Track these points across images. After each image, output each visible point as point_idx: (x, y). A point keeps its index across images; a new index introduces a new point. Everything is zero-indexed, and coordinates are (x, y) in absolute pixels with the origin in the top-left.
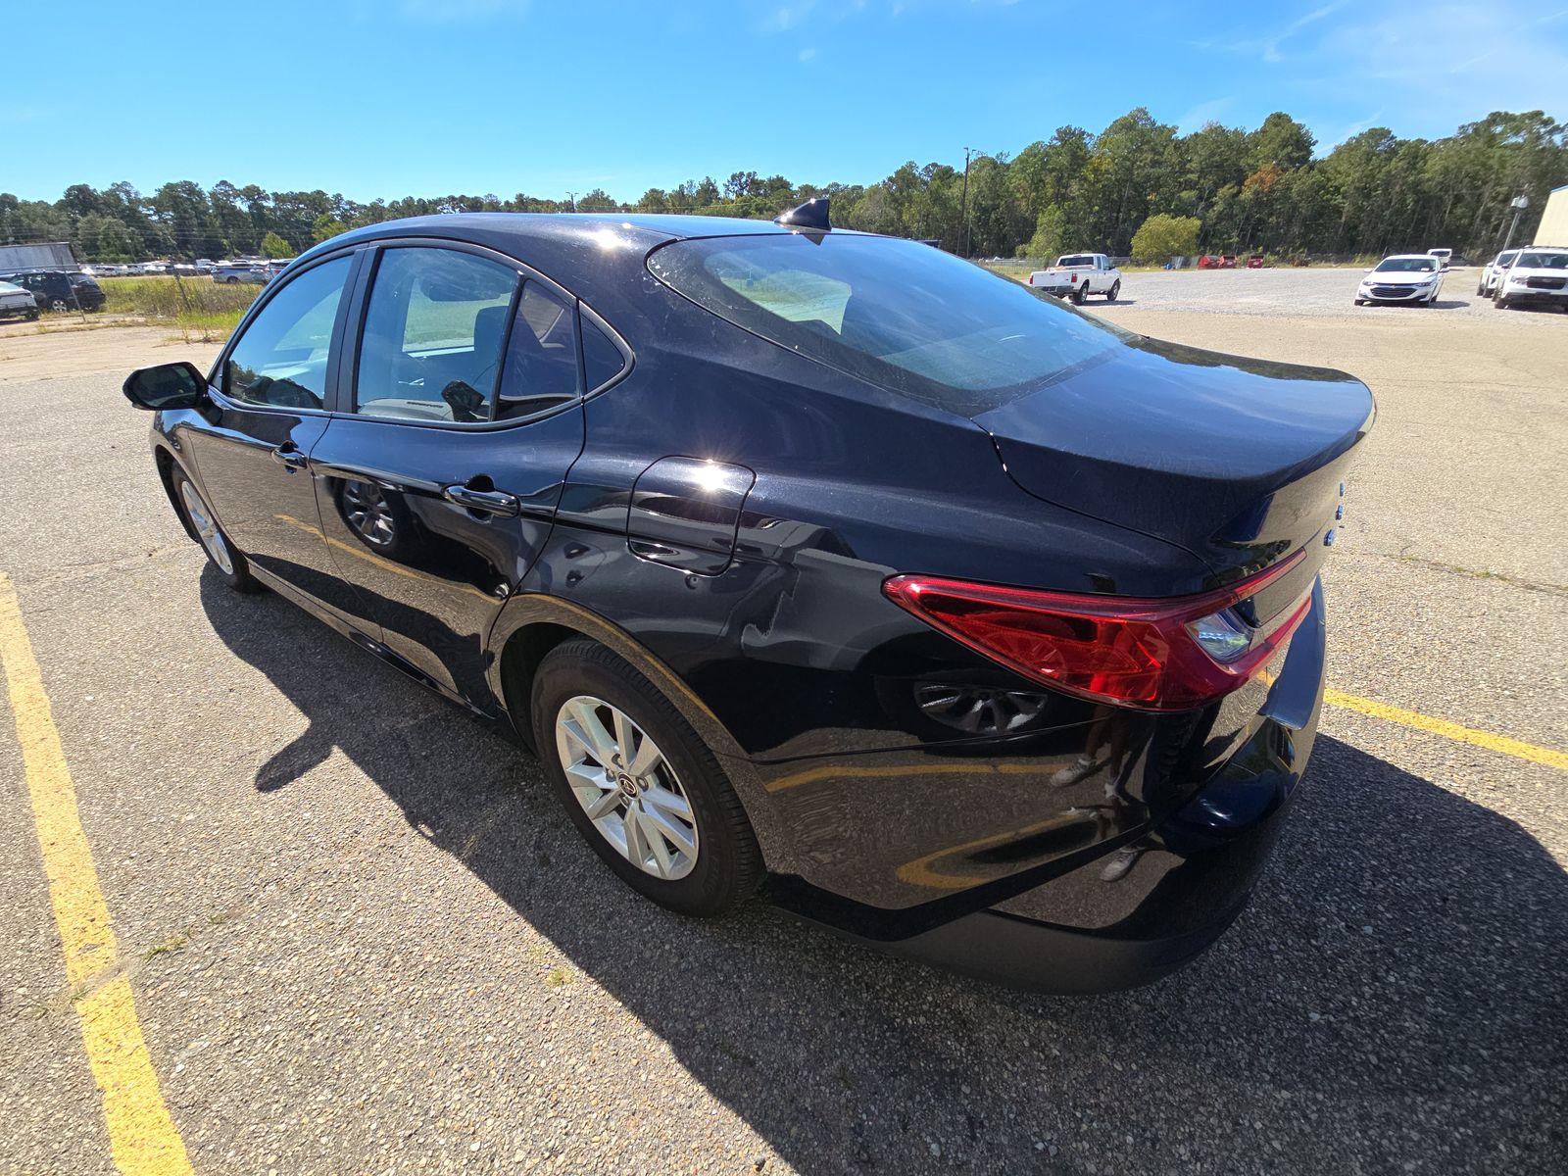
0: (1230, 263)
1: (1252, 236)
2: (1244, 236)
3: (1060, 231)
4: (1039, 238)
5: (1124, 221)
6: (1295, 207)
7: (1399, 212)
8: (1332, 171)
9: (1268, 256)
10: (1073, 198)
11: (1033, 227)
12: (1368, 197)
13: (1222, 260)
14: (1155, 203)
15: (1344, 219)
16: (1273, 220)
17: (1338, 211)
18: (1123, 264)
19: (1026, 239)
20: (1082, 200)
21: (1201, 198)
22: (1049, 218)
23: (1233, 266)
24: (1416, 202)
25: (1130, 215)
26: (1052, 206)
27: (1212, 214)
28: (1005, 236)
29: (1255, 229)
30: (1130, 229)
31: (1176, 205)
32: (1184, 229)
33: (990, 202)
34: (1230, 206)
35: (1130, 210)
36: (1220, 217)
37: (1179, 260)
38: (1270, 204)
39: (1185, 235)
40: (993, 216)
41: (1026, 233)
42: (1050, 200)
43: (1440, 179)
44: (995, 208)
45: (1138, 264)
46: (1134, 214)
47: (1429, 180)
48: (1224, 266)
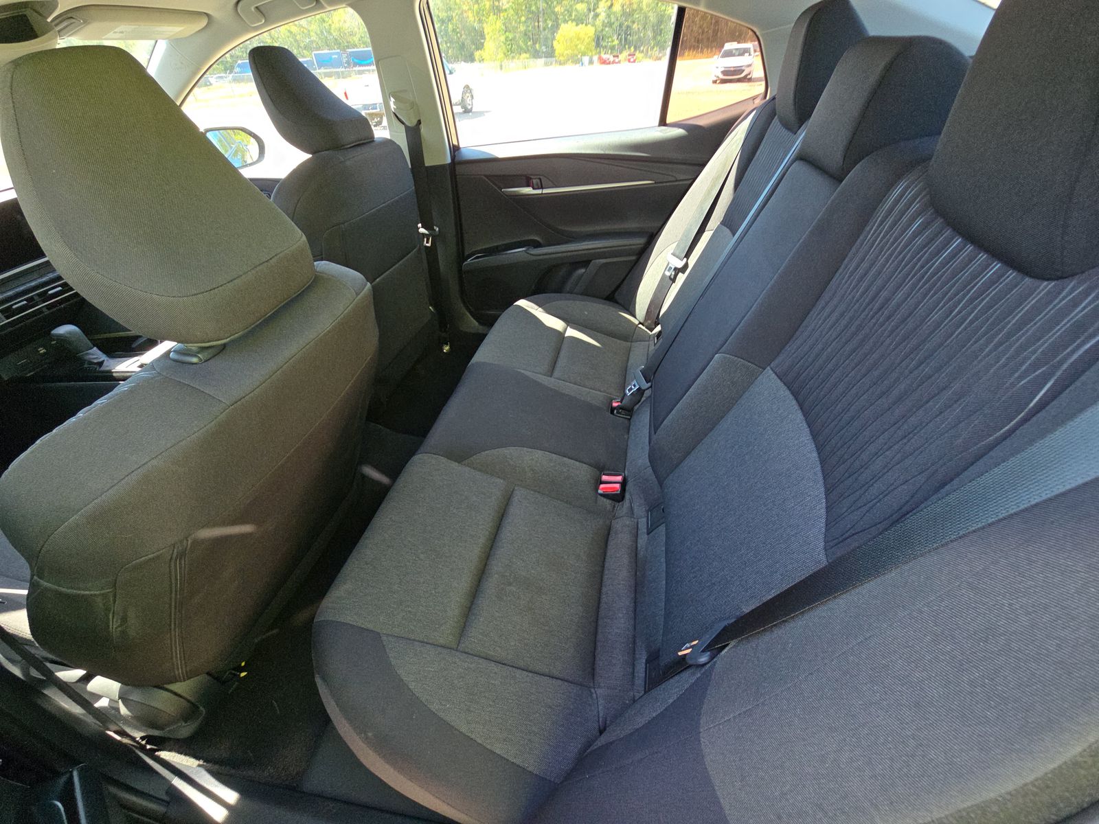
0: (617, 60)
1: (626, 39)
2: (621, 39)
3: (503, 38)
4: (489, 45)
5: (544, 29)
6: (646, 17)
9: (638, 55)
10: (506, 10)
11: (482, 36)
13: (612, 59)
14: (562, 14)
16: (635, 26)
18: (552, 64)
19: (480, 46)
20: (512, 12)
21: (589, 10)
22: (493, 28)
23: (618, 62)
25: (547, 25)
26: (492, 17)
27: (599, 22)
28: (463, 44)
29: (627, 35)
30: (549, 36)
31: (576, 16)
32: (585, 34)
33: (445, 14)
34: (608, 16)
35: (546, 20)
36: (604, 25)
37: (586, 59)
38: (630, 14)
40: (450, 26)
41: (478, 39)
42: (489, 12)
44: (450, 19)
45: (561, 63)
46: (550, 24)
48: (614, 62)
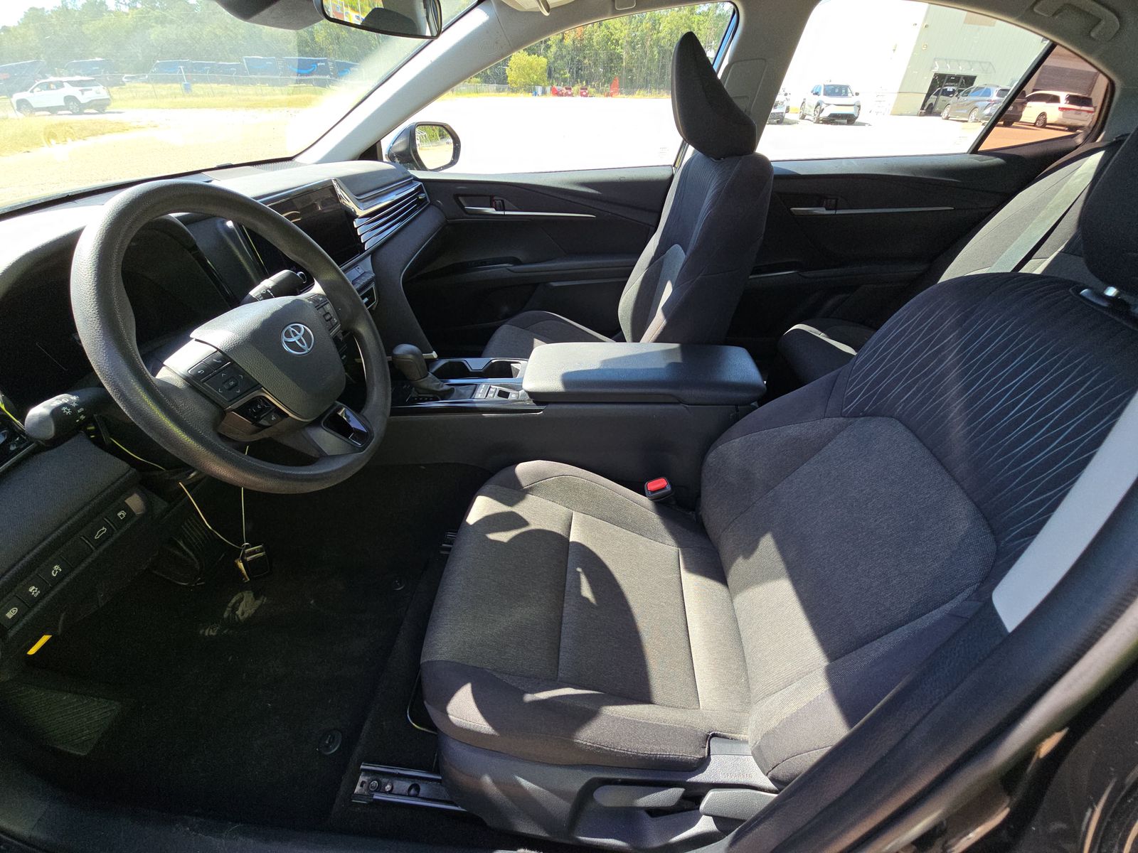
0: (569, 93)
1: (577, 73)
6: (597, 53)
7: (652, 60)
8: (612, 27)
9: (590, 89)
12: (634, 49)
13: (564, 91)
15: (624, 63)
16: (586, 61)
17: (620, 58)
18: (503, 91)
23: (571, 95)
24: (659, 53)
27: (550, 54)
29: (579, 69)
32: (538, 64)
34: (560, 49)
36: (556, 57)
37: (539, 89)
39: (540, 70)
43: (669, 37)
45: (513, 91)
47: (663, 38)
48: (567, 95)
